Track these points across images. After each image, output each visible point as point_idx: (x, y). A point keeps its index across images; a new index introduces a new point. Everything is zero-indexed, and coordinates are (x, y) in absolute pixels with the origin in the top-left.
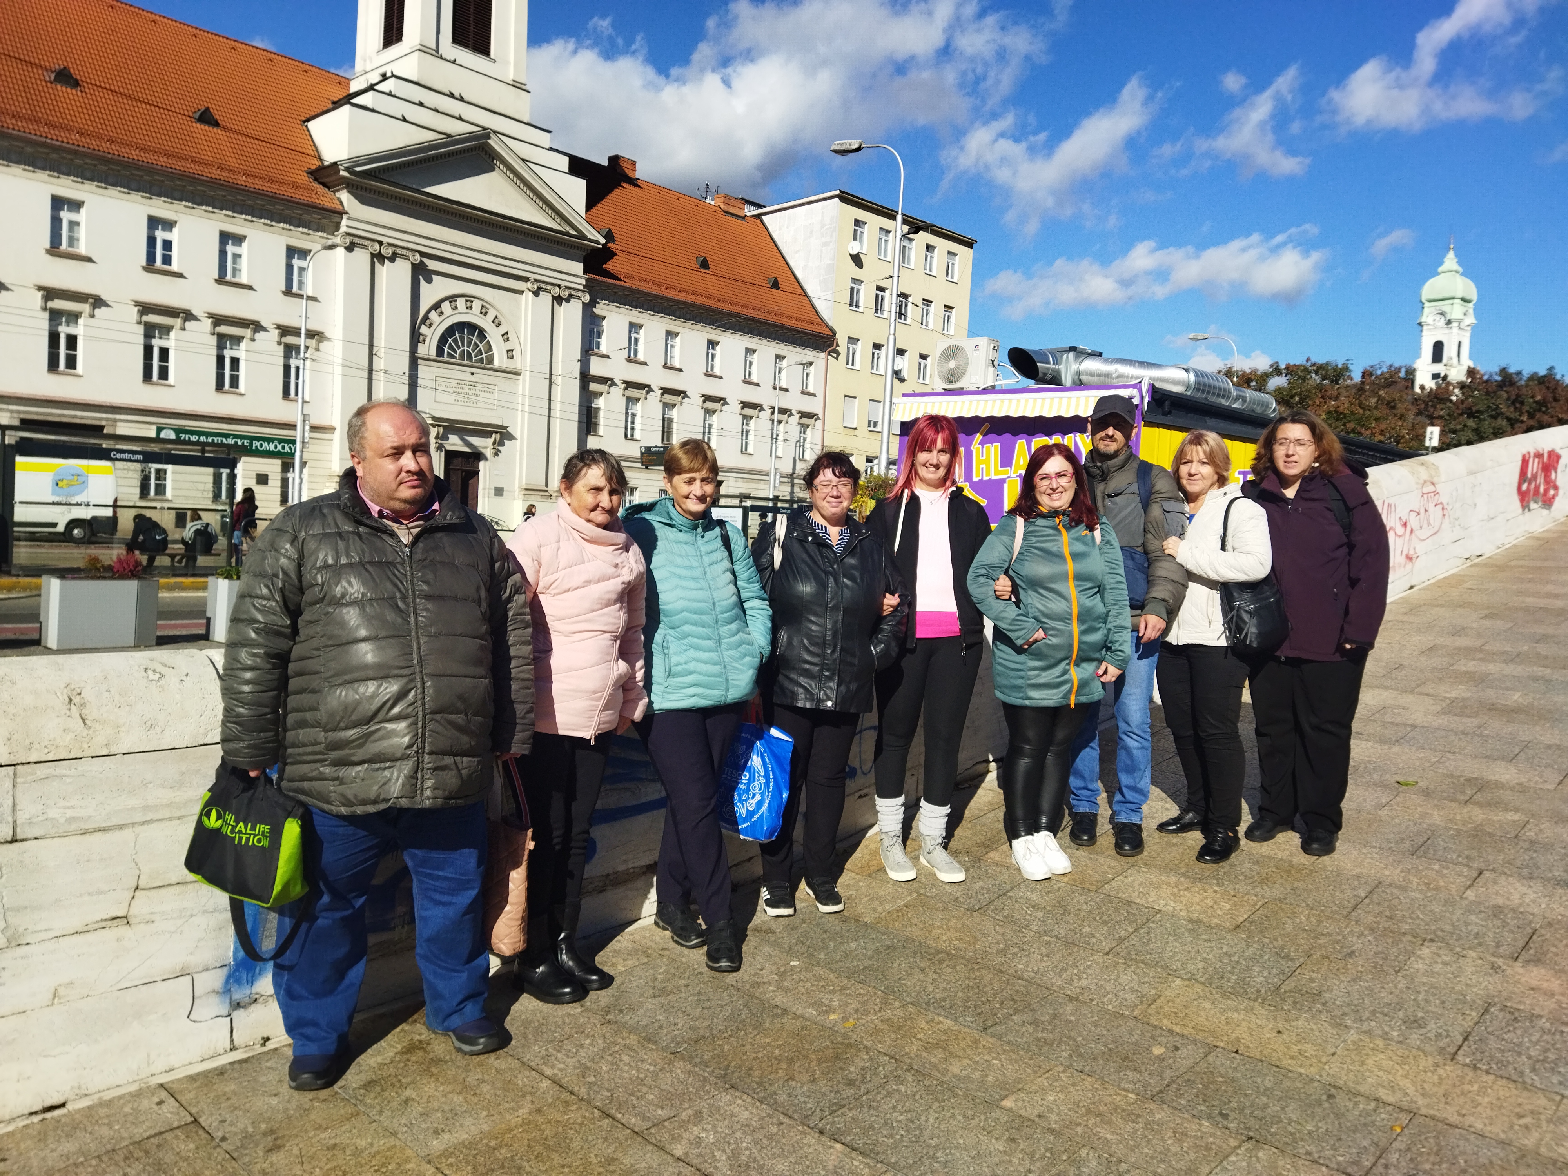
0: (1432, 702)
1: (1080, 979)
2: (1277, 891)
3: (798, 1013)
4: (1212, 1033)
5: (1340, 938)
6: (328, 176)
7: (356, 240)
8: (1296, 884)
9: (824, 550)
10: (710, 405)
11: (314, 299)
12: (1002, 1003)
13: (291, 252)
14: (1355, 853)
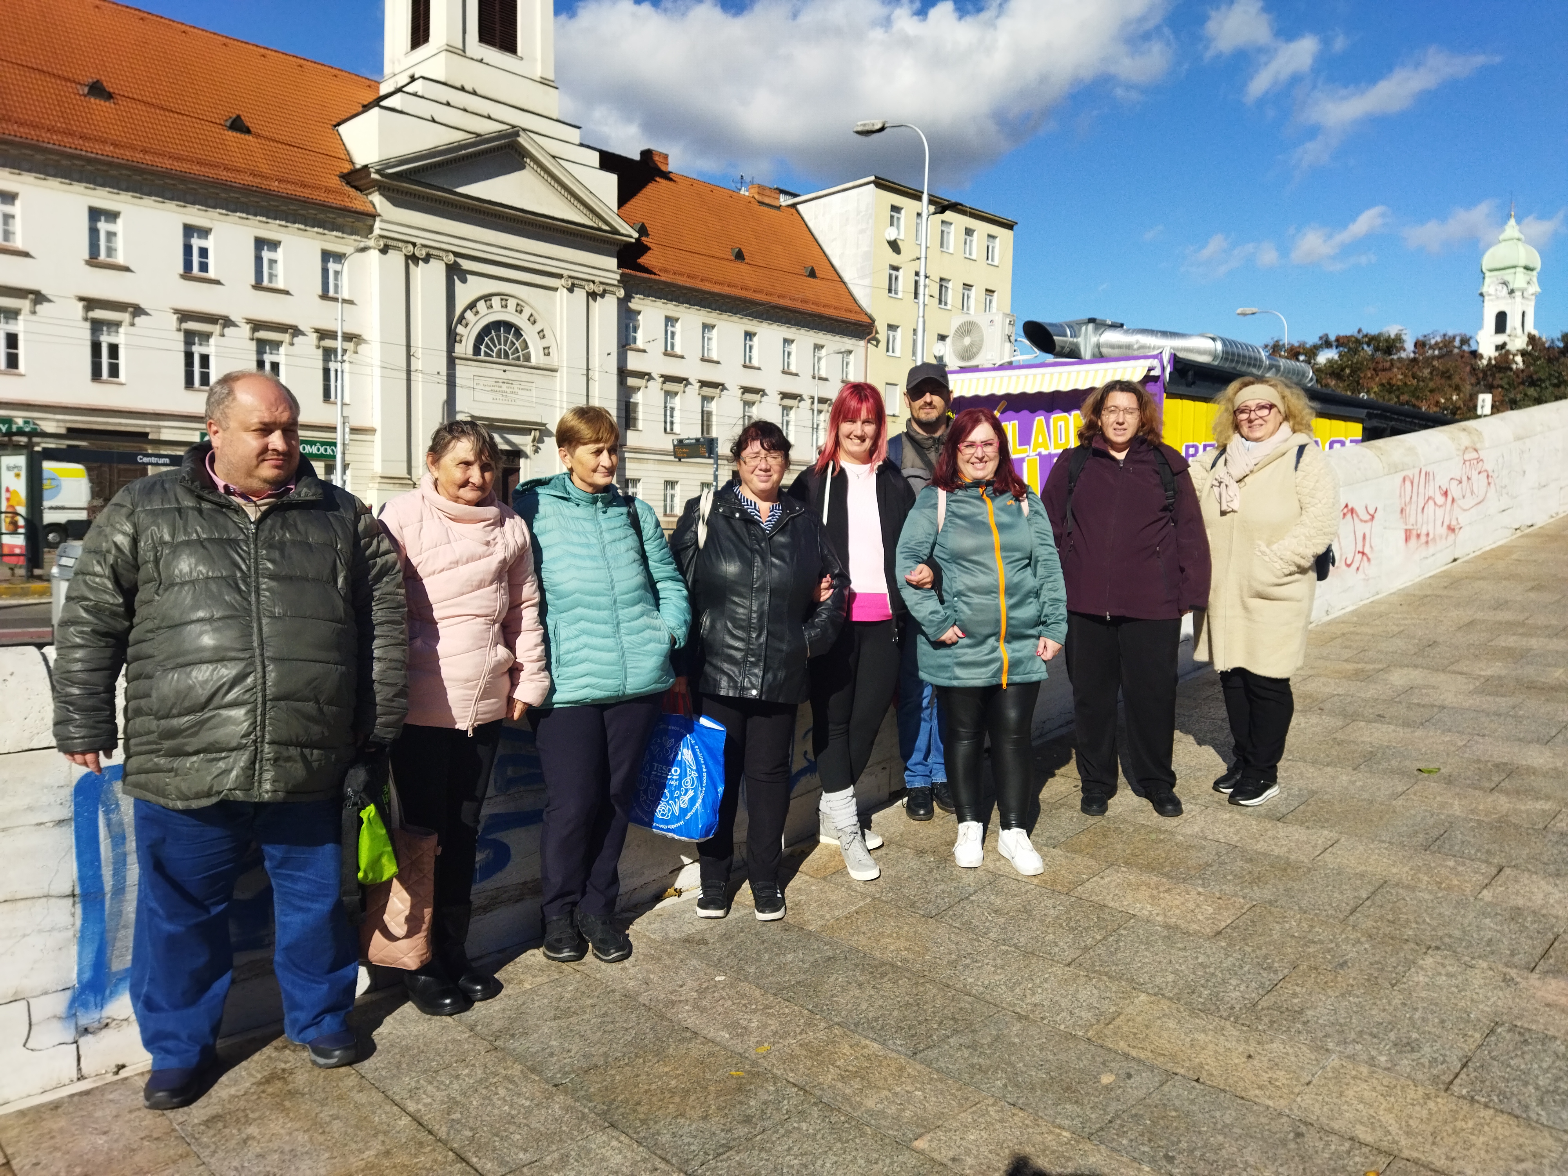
0: (1465, 681)
1: (1034, 994)
2: (1267, 893)
3: (708, 1037)
4: (1173, 1057)
5: (1333, 945)
6: (361, 179)
7: (390, 242)
8: (1290, 884)
9: (752, 527)
10: (749, 397)
11: (351, 302)
12: (940, 1023)
13: (326, 256)
14: (1361, 848)
